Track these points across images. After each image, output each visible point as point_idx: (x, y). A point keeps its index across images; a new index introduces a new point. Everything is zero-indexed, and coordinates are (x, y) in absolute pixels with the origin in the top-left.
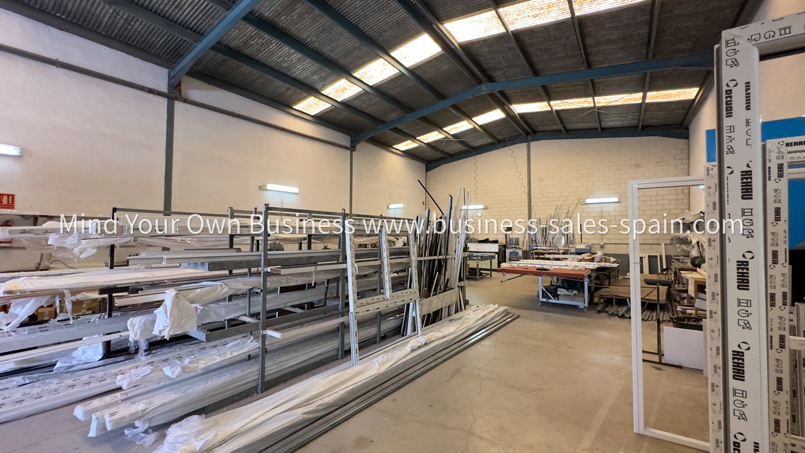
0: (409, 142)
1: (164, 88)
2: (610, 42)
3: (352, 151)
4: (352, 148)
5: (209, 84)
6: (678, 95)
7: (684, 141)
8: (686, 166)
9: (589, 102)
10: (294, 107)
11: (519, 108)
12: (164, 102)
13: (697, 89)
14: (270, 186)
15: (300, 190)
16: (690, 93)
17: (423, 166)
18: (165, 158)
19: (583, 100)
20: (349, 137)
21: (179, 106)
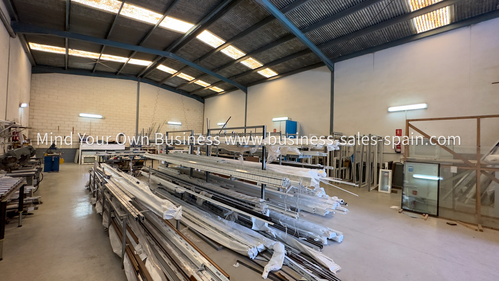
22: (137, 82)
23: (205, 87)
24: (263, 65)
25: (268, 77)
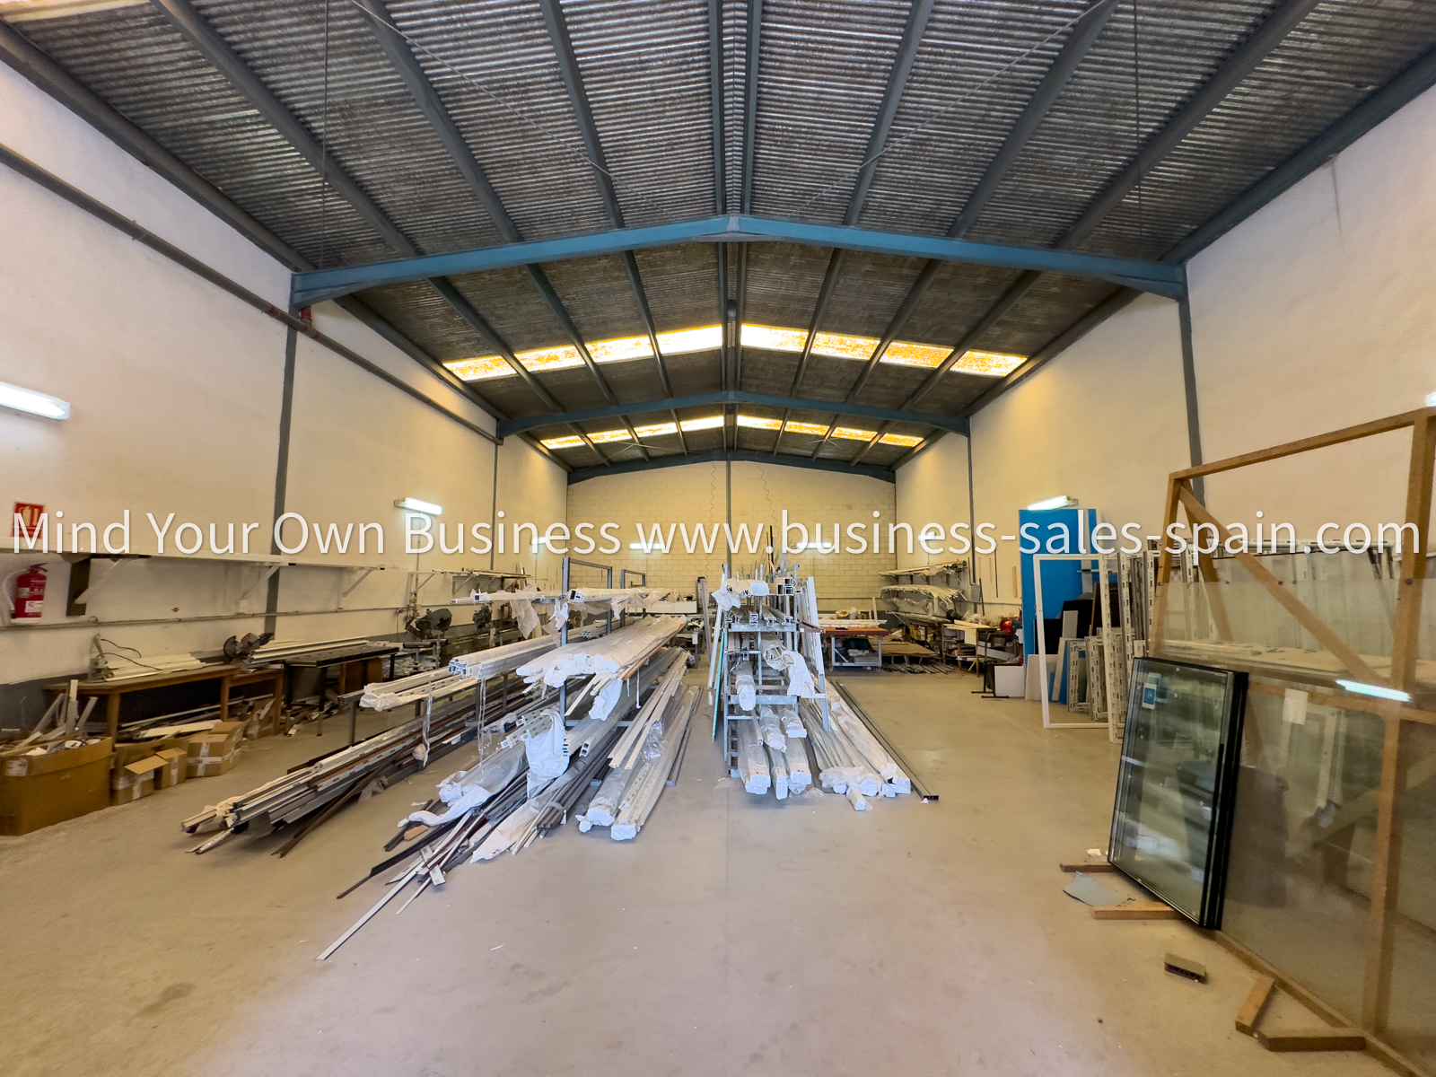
0: (577, 437)
1: (283, 305)
2: (883, 386)
3: (497, 445)
4: (498, 440)
5: (343, 307)
6: (904, 441)
7: (891, 485)
8: (893, 512)
9: (823, 430)
10: (445, 365)
11: (744, 421)
12: (281, 330)
13: (921, 439)
14: (410, 503)
15: (443, 511)
16: (911, 441)
17: (563, 474)
18: (279, 441)
19: (818, 426)
20: (495, 421)
21: (302, 340)
22: (725, 463)
23: (870, 440)
24: (952, 350)
25: (1005, 375)
